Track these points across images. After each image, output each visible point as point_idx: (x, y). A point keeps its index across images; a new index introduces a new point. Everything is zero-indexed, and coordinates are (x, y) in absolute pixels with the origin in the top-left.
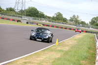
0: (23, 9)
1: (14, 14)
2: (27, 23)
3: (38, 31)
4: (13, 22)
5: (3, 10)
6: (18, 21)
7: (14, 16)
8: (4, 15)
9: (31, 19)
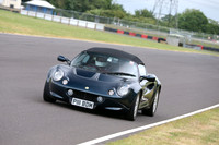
0: (173, 14)
1: (151, 23)
2: (181, 45)
3: (91, 62)
4: (149, 41)
5: (128, 15)
6: (159, 40)
7: (151, 28)
8: (130, 25)
9: (189, 36)
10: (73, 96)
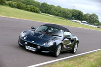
10: (27, 45)
